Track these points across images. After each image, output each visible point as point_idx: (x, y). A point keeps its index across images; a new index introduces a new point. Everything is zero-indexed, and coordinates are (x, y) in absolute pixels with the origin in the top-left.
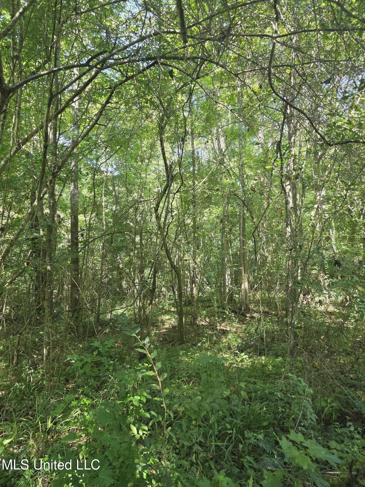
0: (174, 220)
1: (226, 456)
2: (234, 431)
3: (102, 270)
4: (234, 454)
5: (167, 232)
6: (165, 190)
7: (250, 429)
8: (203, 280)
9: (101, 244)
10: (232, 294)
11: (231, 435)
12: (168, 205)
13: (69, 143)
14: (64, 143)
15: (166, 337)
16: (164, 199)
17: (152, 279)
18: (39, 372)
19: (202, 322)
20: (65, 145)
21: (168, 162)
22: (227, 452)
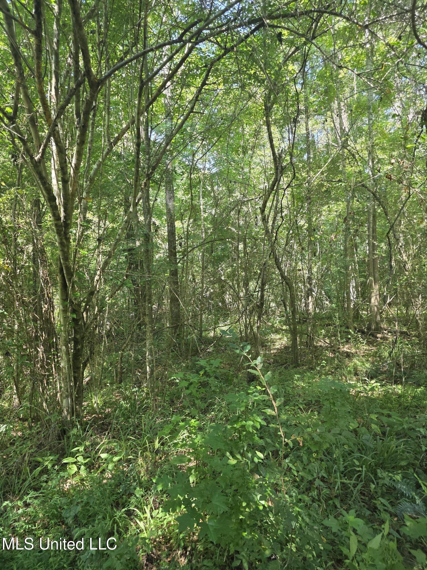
0: (284, 222)
1: (354, 495)
2: (364, 469)
3: (202, 283)
4: (364, 495)
5: (276, 237)
6: (273, 185)
7: (384, 468)
8: (321, 293)
9: (201, 254)
10: (358, 310)
11: (359, 473)
12: (277, 205)
13: (162, 139)
14: (156, 140)
15: (278, 358)
16: (271, 197)
17: (260, 293)
18: (143, 391)
19: (322, 342)
20: (157, 141)
21: (276, 150)
22: (356, 490)
